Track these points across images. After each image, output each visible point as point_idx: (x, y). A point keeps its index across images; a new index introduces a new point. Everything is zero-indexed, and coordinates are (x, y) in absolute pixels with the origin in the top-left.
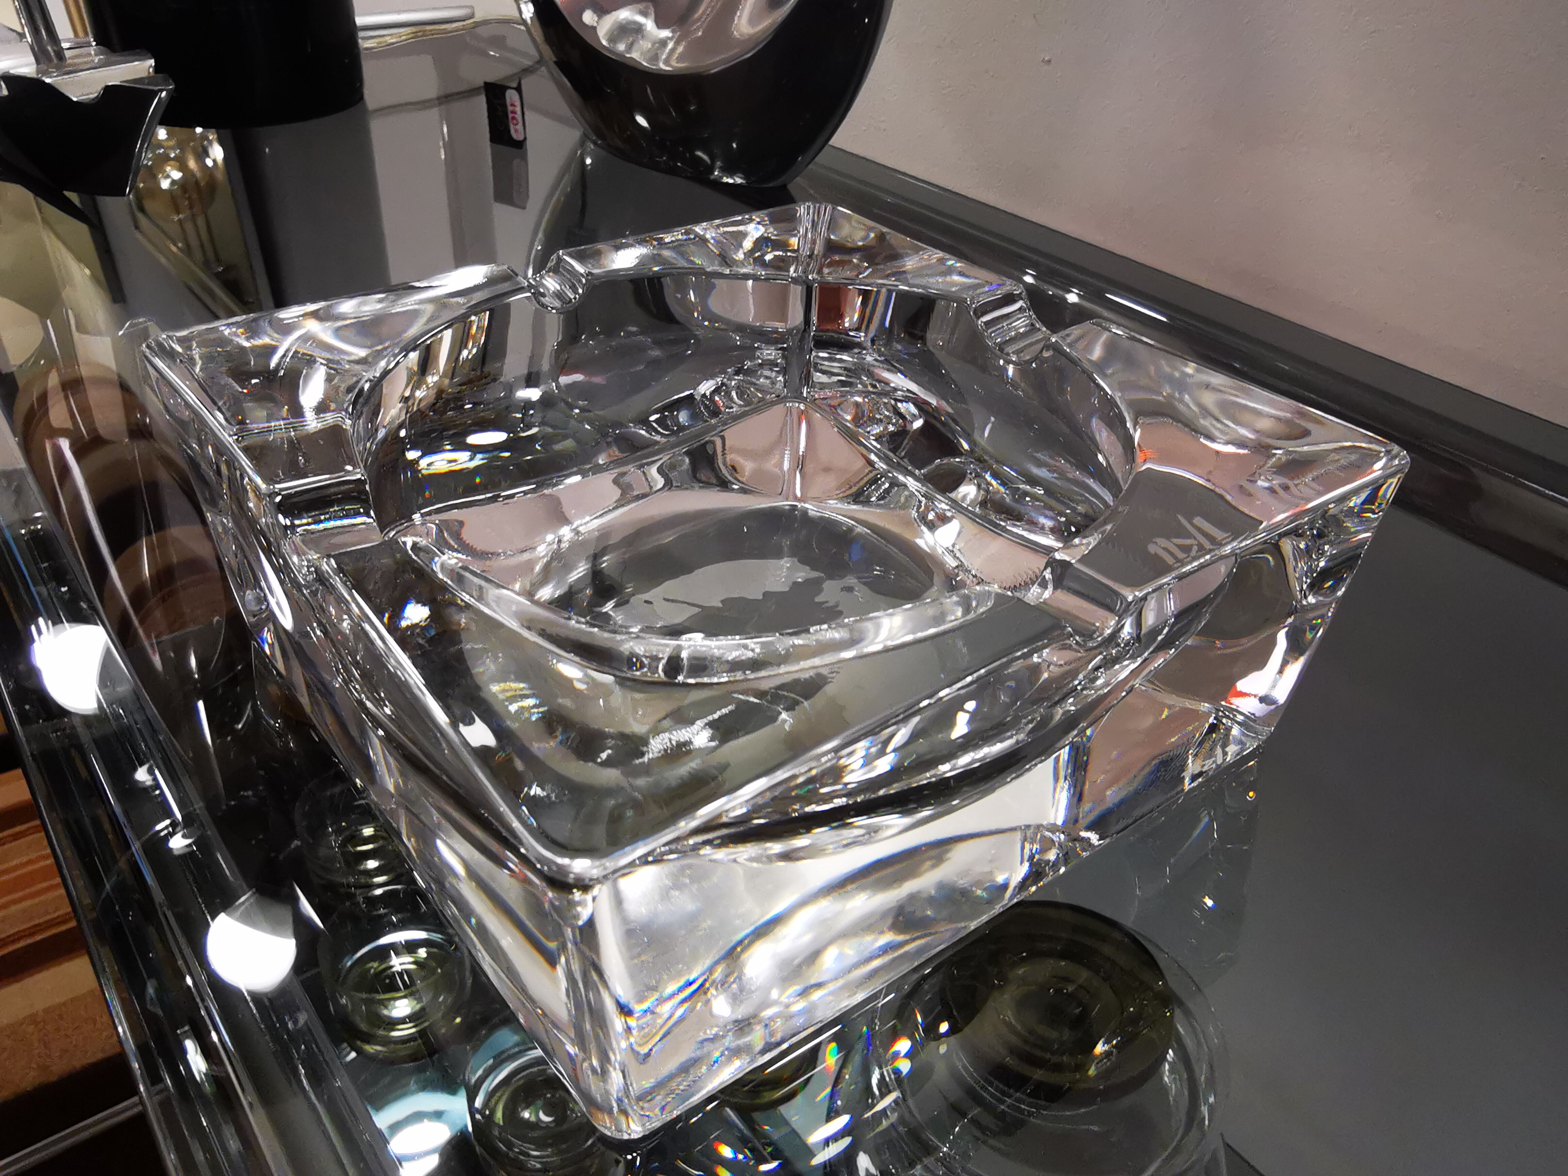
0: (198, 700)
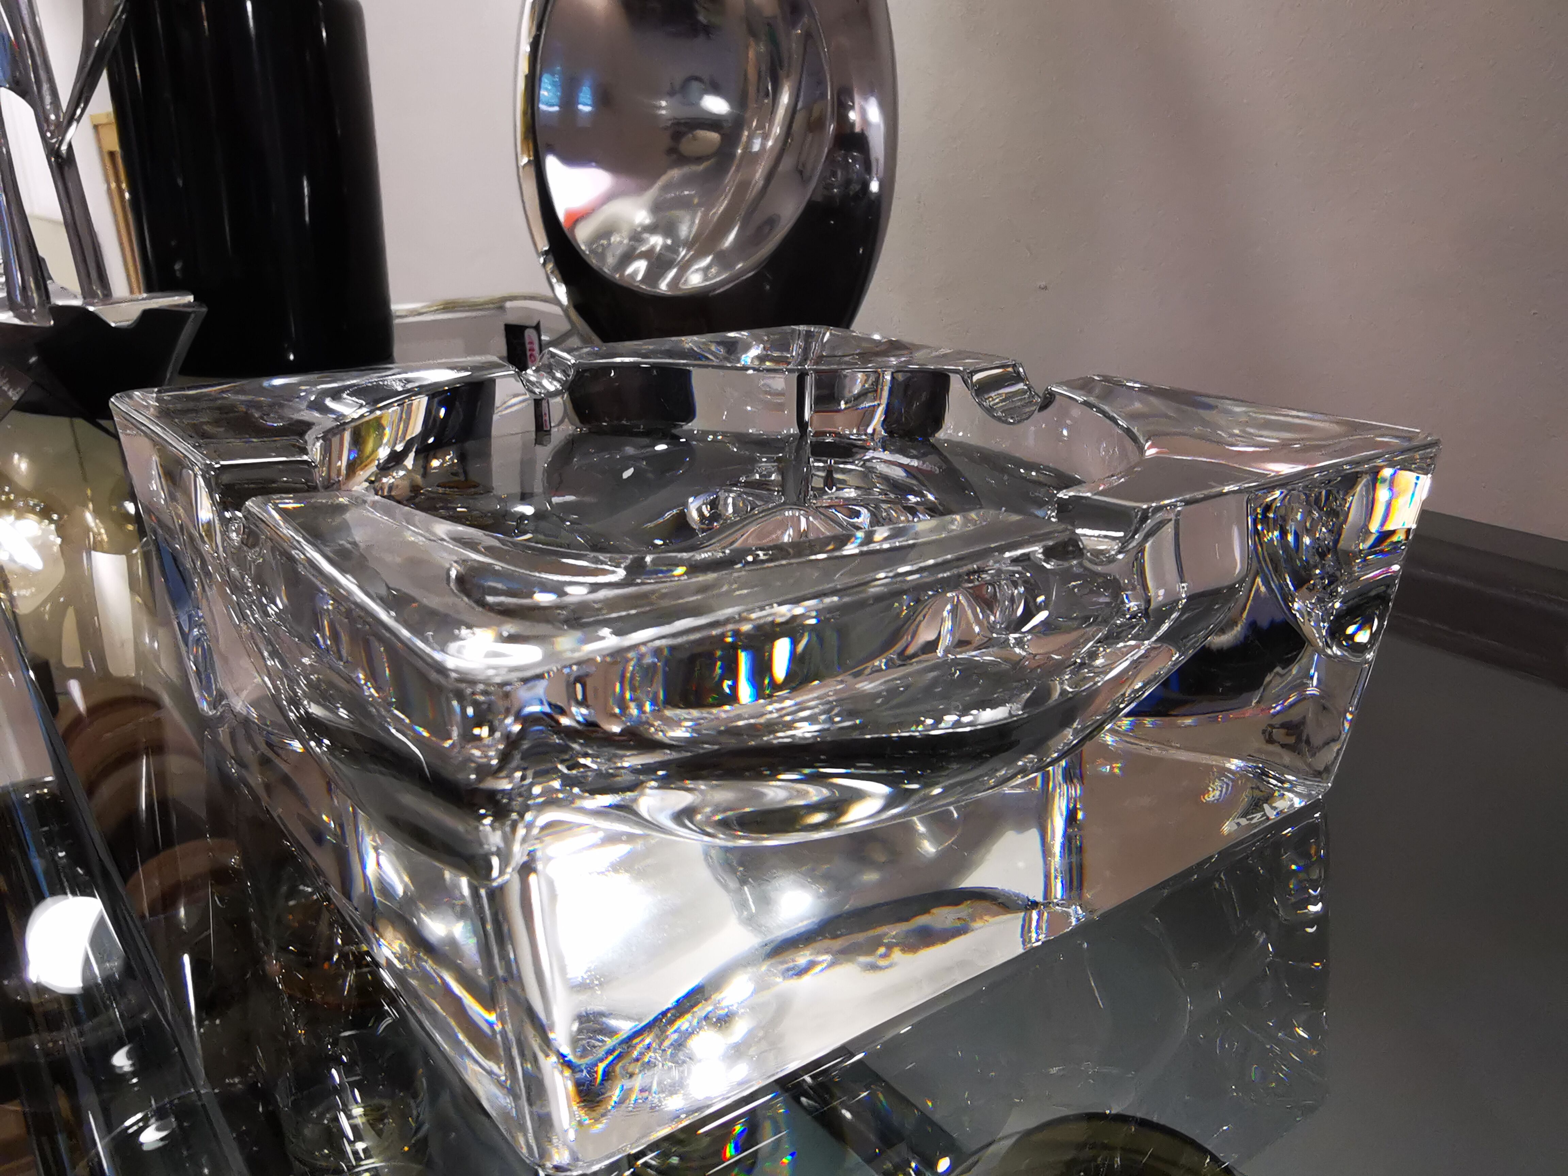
0: (184, 953)
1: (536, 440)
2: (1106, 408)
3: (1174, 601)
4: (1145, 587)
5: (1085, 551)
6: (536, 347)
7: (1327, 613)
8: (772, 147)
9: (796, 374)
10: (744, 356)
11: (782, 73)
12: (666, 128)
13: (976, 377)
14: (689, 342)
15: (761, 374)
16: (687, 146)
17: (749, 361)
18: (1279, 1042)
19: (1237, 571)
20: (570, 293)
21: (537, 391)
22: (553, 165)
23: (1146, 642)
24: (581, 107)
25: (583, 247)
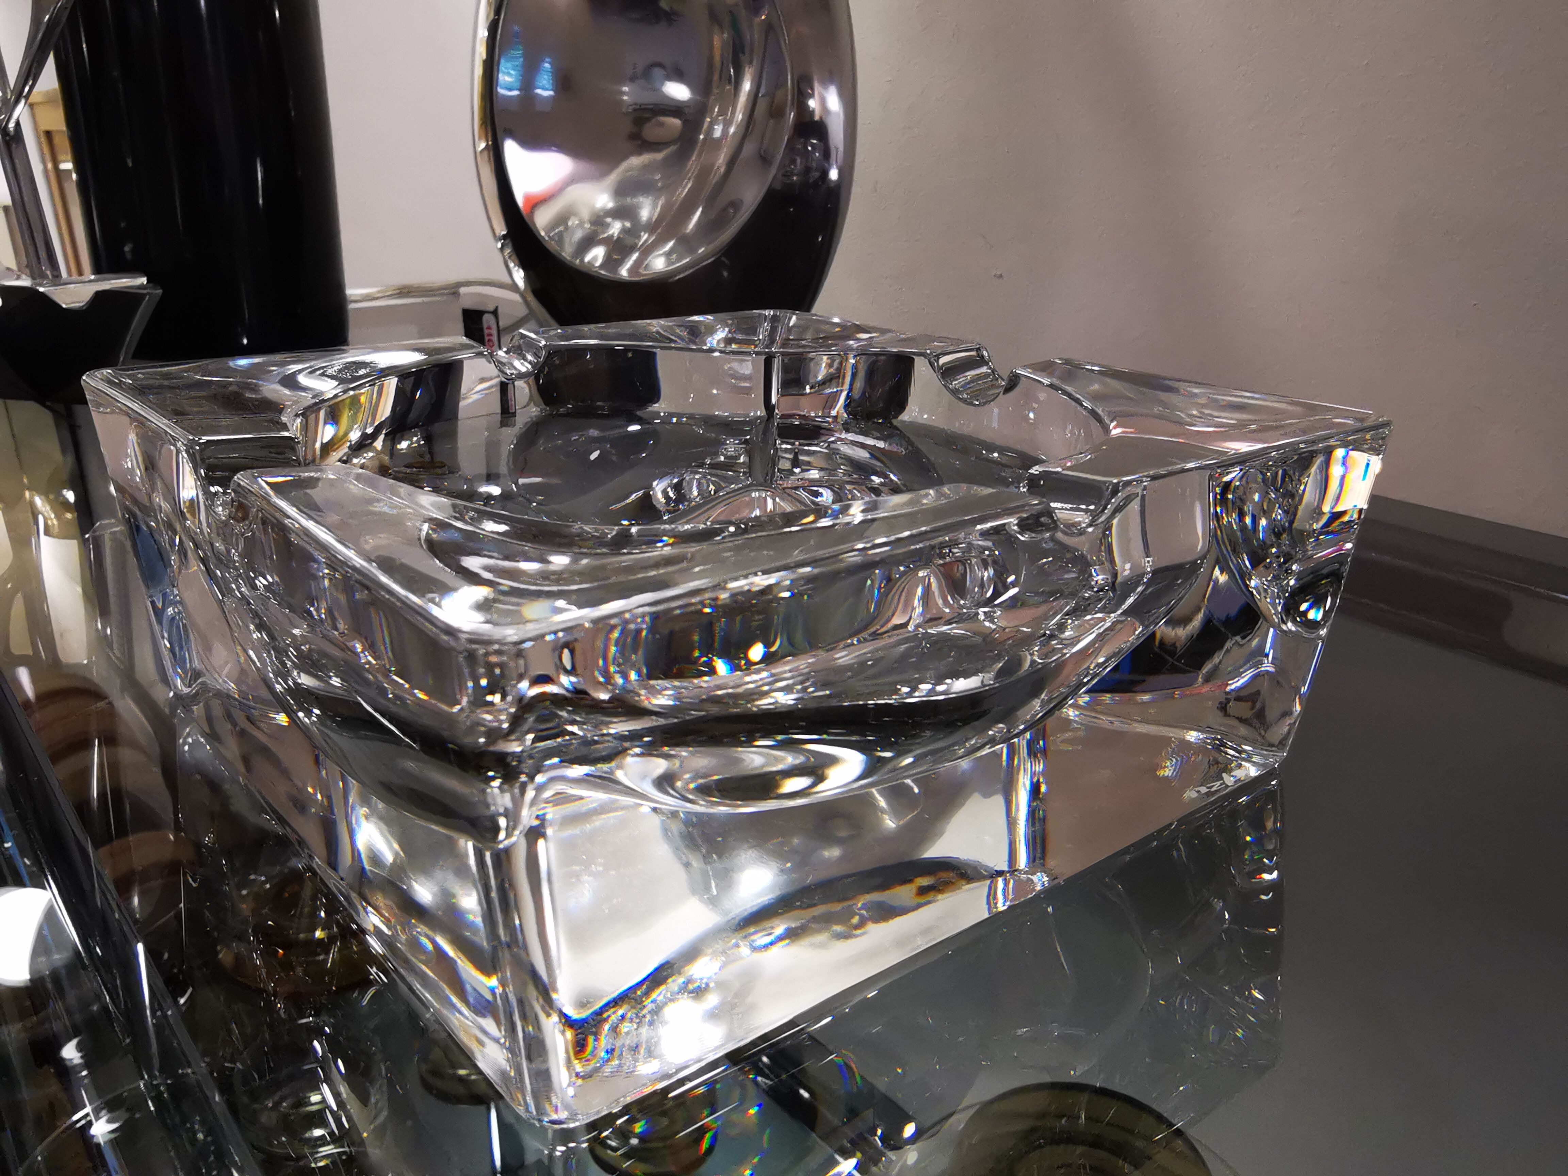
0: (138, 942)
1: (501, 422)
2: (1069, 389)
3: (1138, 576)
4: (1112, 561)
5: (1059, 523)
6: (494, 332)
7: (1283, 590)
8: (734, 133)
9: (764, 357)
10: (710, 339)
11: (744, 58)
12: (626, 114)
13: (943, 360)
14: (656, 325)
15: (727, 356)
16: (650, 132)
17: (715, 342)
18: (1235, 1005)
19: (1199, 548)
20: (528, 278)
21: (508, 372)
22: (511, 149)
23: (1112, 615)
24: (539, 91)
25: (543, 233)
